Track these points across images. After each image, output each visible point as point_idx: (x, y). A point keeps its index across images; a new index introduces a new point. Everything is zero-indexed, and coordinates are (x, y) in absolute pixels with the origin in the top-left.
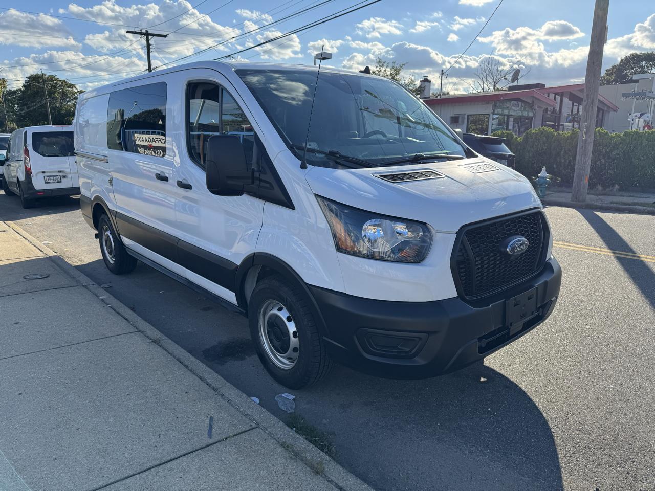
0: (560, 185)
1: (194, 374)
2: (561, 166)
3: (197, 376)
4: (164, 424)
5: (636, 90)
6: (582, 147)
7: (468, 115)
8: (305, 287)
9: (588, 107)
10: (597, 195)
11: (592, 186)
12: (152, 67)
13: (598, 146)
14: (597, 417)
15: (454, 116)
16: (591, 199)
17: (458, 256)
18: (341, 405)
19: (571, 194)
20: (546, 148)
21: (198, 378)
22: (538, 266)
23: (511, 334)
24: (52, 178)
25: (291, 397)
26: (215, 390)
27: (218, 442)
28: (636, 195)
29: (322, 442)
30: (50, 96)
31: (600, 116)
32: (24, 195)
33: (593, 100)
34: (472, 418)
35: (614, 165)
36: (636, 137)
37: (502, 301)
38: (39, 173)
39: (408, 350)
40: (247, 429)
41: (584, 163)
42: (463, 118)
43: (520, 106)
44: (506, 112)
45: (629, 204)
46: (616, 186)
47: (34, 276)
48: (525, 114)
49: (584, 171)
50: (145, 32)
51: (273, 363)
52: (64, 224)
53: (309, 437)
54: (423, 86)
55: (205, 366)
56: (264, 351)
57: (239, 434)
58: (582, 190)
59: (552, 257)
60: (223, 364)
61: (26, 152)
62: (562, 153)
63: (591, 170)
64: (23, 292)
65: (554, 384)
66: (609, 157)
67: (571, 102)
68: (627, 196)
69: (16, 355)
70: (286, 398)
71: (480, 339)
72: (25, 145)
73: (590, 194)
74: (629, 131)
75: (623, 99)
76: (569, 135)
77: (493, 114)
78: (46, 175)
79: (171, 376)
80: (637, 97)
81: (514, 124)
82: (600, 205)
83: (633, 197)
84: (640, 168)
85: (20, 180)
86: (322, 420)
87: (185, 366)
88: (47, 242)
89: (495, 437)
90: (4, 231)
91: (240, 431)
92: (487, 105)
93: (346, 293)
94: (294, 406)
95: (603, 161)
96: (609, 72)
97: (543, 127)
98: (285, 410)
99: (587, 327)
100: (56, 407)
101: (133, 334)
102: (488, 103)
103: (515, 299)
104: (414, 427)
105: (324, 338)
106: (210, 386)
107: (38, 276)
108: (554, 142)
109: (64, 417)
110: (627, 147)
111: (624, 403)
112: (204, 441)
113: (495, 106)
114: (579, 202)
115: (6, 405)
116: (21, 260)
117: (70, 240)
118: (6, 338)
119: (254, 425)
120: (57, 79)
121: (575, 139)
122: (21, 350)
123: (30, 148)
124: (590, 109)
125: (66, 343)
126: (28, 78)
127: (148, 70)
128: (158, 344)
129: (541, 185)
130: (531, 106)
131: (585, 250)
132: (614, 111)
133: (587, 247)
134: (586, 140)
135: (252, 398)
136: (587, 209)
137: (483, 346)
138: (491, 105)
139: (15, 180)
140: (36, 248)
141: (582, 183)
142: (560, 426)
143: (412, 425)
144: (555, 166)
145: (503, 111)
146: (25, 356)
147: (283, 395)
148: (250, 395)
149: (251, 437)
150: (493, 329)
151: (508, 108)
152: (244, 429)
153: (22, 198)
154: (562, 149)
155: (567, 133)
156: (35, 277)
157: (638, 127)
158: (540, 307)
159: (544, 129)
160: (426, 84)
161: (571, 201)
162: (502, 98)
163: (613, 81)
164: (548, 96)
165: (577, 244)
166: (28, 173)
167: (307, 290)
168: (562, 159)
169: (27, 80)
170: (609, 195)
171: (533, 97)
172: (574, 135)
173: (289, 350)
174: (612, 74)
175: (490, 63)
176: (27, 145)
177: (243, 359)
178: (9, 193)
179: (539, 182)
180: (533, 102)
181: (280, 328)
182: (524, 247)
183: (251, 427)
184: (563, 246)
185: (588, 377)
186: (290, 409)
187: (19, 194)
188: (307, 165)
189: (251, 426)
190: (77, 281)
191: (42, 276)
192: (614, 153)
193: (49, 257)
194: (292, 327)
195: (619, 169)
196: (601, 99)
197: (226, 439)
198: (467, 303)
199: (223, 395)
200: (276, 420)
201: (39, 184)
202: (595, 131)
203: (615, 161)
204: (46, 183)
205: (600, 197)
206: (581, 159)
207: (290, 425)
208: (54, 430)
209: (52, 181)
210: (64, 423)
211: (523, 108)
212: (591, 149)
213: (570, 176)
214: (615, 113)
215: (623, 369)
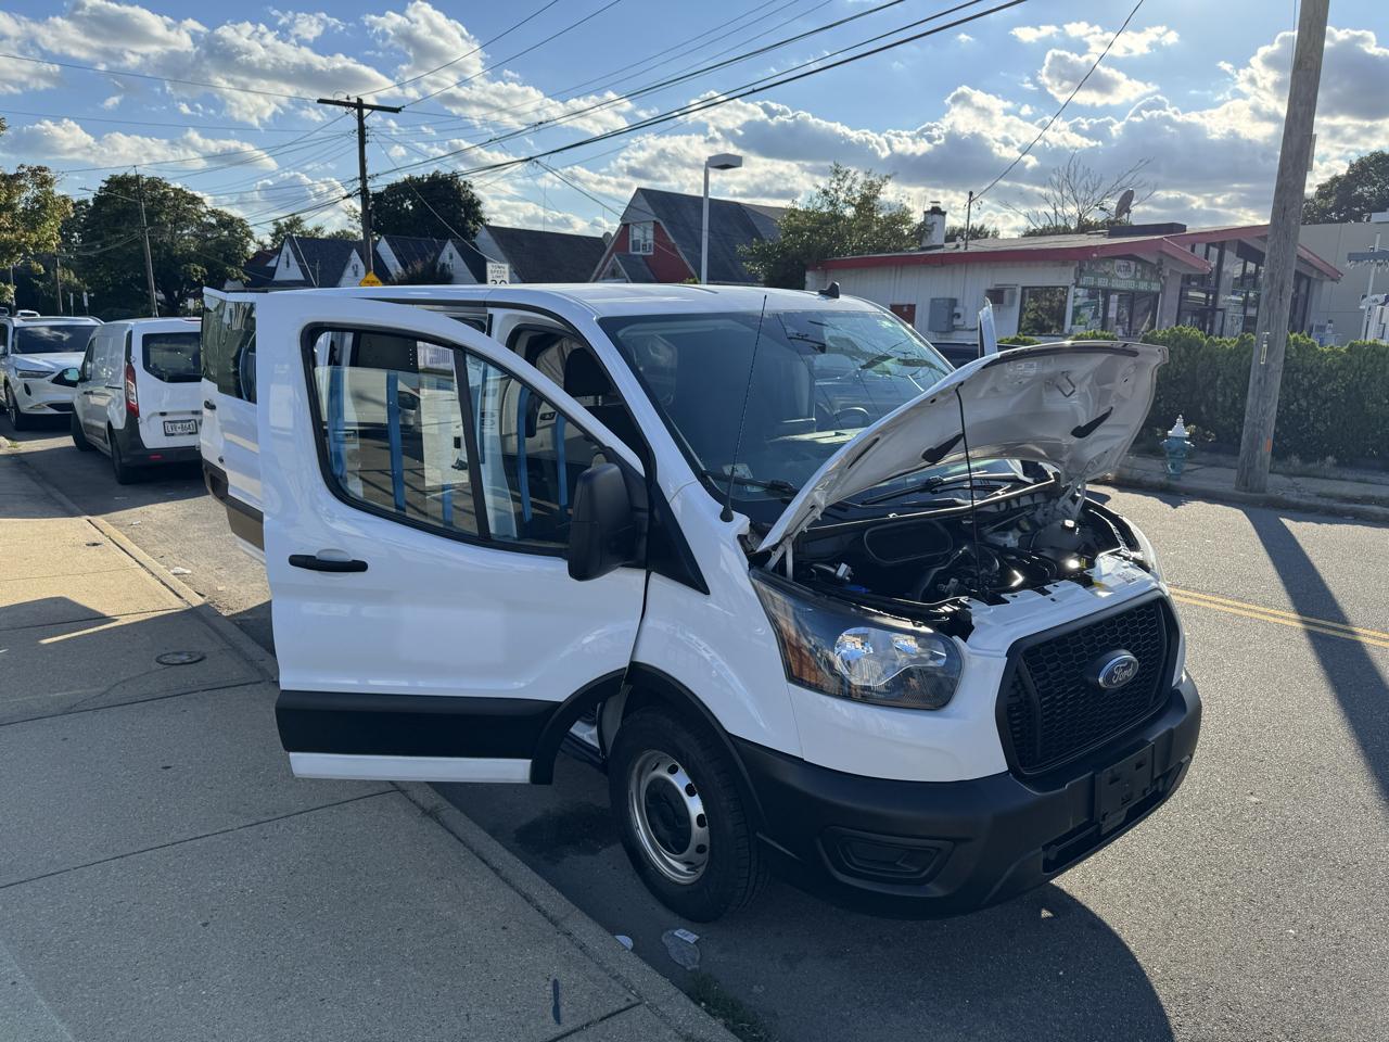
0: (1214, 449)
1: (512, 887)
2: (1216, 410)
3: (517, 891)
4: (471, 994)
5: (1377, 246)
6: (1260, 380)
7: (1024, 288)
8: (724, 737)
9: (1272, 299)
10: (1291, 475)
11: (1279, 453)
12: (368, 174)
13: (1293, 373)
14: (1261, 995)
15: (992, 288)
16: (1277, 484)
17: (1011, 696)
18: (786, 955)
19: (1235, 471)
20: (1184, 370)
21: (520, 898)
22: (1156, 698)
23: (1104, 831)
24: (179, 425)
25: (692, 938)
26: (554, 922)
27: (574, 1031)
28: (1370, 478)
29: (754, 1031)
30: (150, 222)
31: (1303, 291)
32: (120, 458)
33: (1282, 286)
34: (1030, 990)
35: (1327, 411)
36: (1372, 356)
37: (1086, 775)
38: (153, 414)
39: (915, 870)
40: (622, 1007)
41: (1263, 410)
42: (1013, 295)
43: (1133, 271)
44: (1102, 283)
45: (1356, 501)
46: (1330, 459)
47: (177, 657)
48: (1143, 286)
49: (1263, 428)
50: (355, 101)
51: (656, 869)
52: (206, 526)
53: (731, 1022)
54: (929, 223)
55: (529, 870)
56: (638, 842)
57: (609, 1016)
58: (1258, 466)
59: (1184, 677)
60: (558, 862)
61: (130, 373)
62: (1219, 382)
63: (1278, 421)
64: (163, 694)
65: (1184, 922)
66: (1316, 396)
67: (1242, 260)
68: (1353, 481)
69: (179, 839)
70: (682, 940)
71: (1046, 848)
72: (128, 358)
73: (1277, 473)
74: (1360, 341)
75: (1348, 264)
76: (1233, 345)
77: (1076, 287)
78: (167, 418)
79: (471, 892)
80: (1379, 261)
81: (1119, 307)
82: (1296, 500)
83: (1365, 482)
84: (1381, 422)
85: (115, 427)
86: (752, 987)
87: (492, 869)
88: (180, 570)
89: (1072, 1031)
90: (95, 544)
91: (610, 1012)
92: (1064, 268)
93: (802, 760)
94: (698, 958)
95: (1305, 404)
96: (1324, 191)
97: (1180, 326)
98: (683, 964)
99: (1254, 799)
100: (275, 953)
101: (387, 796)
102: (1064, 263)
103: (1112, 771)
104: (920, 1006)
105: (758, 834)
106: (545, 914)
107: (185, 658)
108: (1202, 359)
109: (294, 975)
110: (1354, 375)
111: (1313, 968)
112: (548, 1029)
113: (1081, 271)
114: (1251, 491)
115: (186, 948)
116: (142, 617)
117: (224, 564)
118: (154, 800)
119: (634, 1000)
120: (166, 186)
121: (1246, 357)
122: (187, 828)
123: (138, 365)
124: (1278, 301)
125: (267, 813)
126: (106, 182)
127: (360, 179)
128: (437, 819)
129: (1174, 453)
130: (1156, 271)
131: (1259, 616)
132: (1333, 280)
133: (1262, 609)
134: (1267, 366)
135: (618, 937)
136: (1265, 510)
137: (1052, 857)
138: (1073, 269)
139: (103, 425)
140: (165, 588)
141: (1258, 453)
142: (1191, 1012)
143: (917, 1001)
144: (1203, 409)
145: (1096, 280)
146: (198, 843)
147: (676, 933)
148: (613, 930)
149: (631, 1023)
150: (1071, 827)
151: (1107, 273)
152: (617, 1007)
153: (117, 462)
154: (1218, 374)
155: (1230, 341)
156: (178, 659)
157: (1380, 323)
158: (1158, 778)
159: (1181, 330)
160: (936, 217)
161: (1236, 489)
162: (1095, 255)
163: (1332, 210)
164: (1193, 250)
165: (1241, 600)
166: (133, 413)
167: (729, 744)
168: (1219, 395)
169: (104, 185)
170: (1315, 477)
171: (1161, 252)
172: (1245, 348)
173: (690, 848)
174: (1330, 194)
175: (1072, 172)
176: (132, 360)
177: (594, 852)
178: (84, 445)
179: (1169, 448)
180: (1160, 262)
181: (671, 806)
182: (1129, 673)
183: (629, 1004)
184: (1213, 606)
185: (1249, 910)
186: (691, 962)
187: (110, 454)
188: (733, 512)
189: (628, 1000)
190: (259, 670)
191: (191, 657)
192: (1328, 387)
193: (194, 608)
194: (695, 807)
195: (1337, 420)
196: (1306, 255)
197: (587, 1025)
198: (1024, 782)
199: (570, 934)
200: (673, 990)
201: (153, 437)
202: (1288, 340)
203: (1329, 405)
204: (166, 435)
205: (1295, 480)
206: (1257, 404)
207: (696, 996)
208: (281, 1001)
209: (179, 431)
210: (297, 987)
211: (1139, 275)
212: (1277, 384)
213: (1234, 431)
214: (1335, 283)
215: (1316, 895)
